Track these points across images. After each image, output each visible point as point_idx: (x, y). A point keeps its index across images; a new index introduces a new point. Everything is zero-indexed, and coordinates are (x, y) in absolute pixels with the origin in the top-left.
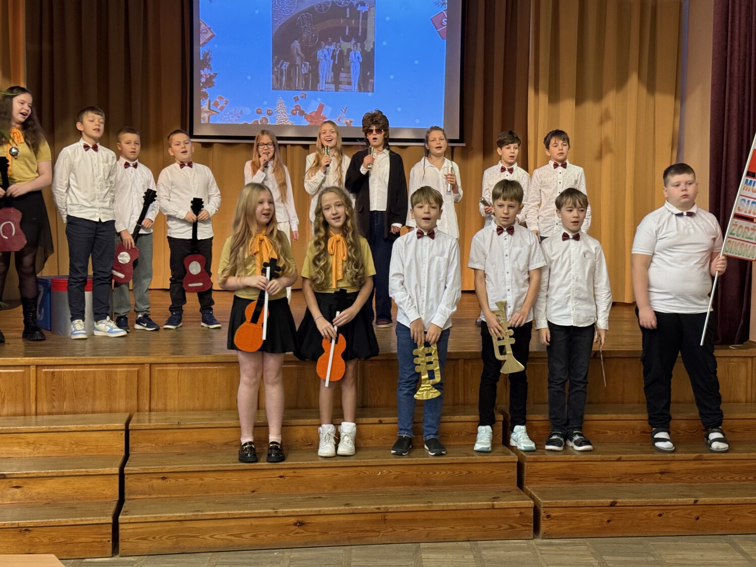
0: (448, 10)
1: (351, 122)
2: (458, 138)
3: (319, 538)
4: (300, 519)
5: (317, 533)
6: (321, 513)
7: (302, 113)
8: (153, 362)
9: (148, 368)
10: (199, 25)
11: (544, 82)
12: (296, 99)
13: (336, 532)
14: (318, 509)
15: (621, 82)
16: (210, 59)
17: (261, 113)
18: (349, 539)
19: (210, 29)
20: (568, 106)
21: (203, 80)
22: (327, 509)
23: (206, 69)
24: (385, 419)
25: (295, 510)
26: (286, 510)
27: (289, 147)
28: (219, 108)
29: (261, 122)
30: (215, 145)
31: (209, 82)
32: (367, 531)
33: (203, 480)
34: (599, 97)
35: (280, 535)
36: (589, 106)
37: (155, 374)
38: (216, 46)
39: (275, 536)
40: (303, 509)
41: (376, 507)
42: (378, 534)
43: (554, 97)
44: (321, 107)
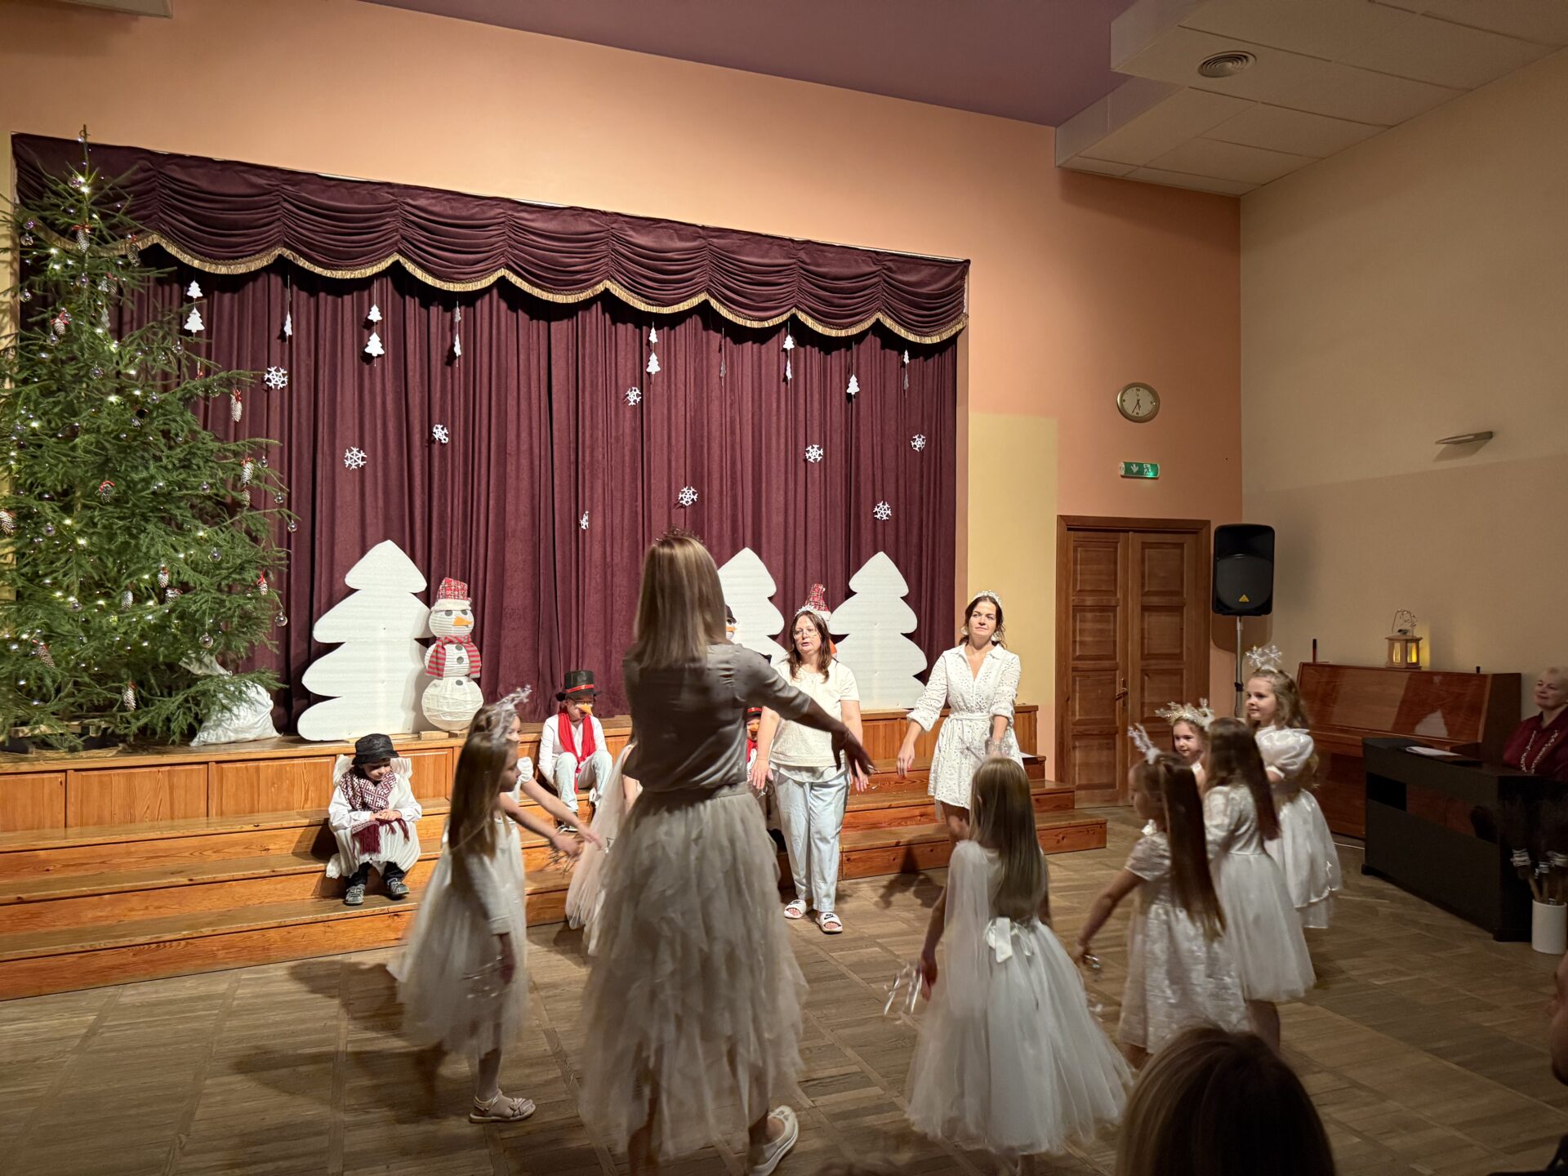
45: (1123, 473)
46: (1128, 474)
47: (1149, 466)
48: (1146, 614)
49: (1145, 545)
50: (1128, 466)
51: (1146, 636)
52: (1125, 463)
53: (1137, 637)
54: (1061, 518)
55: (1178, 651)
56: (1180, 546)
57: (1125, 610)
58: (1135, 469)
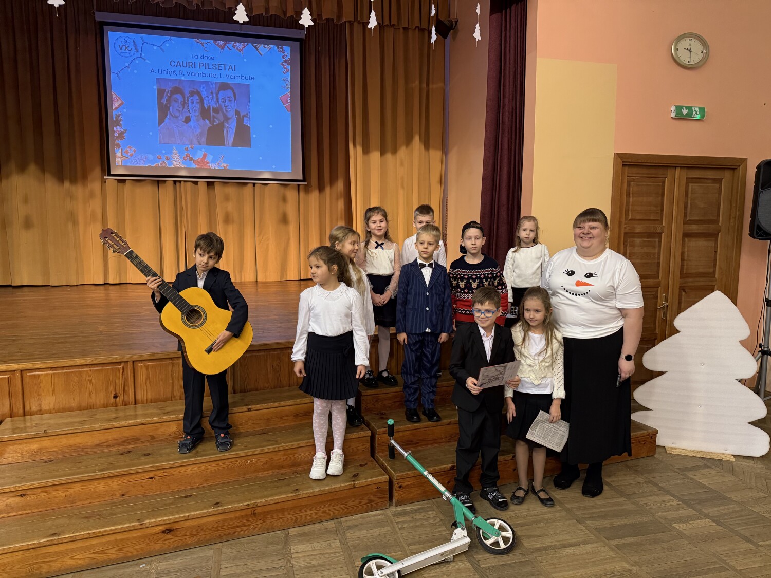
0: (291, 92)
1: (227, 166)
2: (301, 179)
3: (189, 540)
4: (168, 526)
5: (188, 537)
6: (189, 518)
7: (191, 159)
8: (23, 369)
9: (18, 374)
10: (112, 95)
11: (359, 139)
12: (187, 149)
13: (206, 533)
14: (187, 514)
15: (408, 141)
16: (121, 119)
17: (161, 158)
18: (220, 536)
19: (120, 98)
20: (375, 155)
21: (116, 134)
22: (196, 513)
23: (118, 127)
24: (253, 406)
25: (162, 519)
26: (153, 521)
27: (182, 183)
28: (129, 154)
29: (161, 164)
30: (127, 181)
31: (121, 136)
32: (238, 526)
33: (68, 491)
34: (395, 151)
35: (147, 544)
36: (389, 156)
37: (27, 381)
38: (125, 111)
39: (143, 546)
40: (170, 517)
41: (245, 504)
42: (248, 527)
43: (366, 151)
44: (205, 156)
45: (673, 115)
46: (679, 117)
47: (697, 109)
48: (686, 240)
49: (689, 180)
50: (679, 108)
51: (686, 258)
52: (677, 107)
53: (679, 260)
54: (618, 156)
55: (711, 270)
56: (719, 181)
57: (669, 236)
58: (685, 112)
